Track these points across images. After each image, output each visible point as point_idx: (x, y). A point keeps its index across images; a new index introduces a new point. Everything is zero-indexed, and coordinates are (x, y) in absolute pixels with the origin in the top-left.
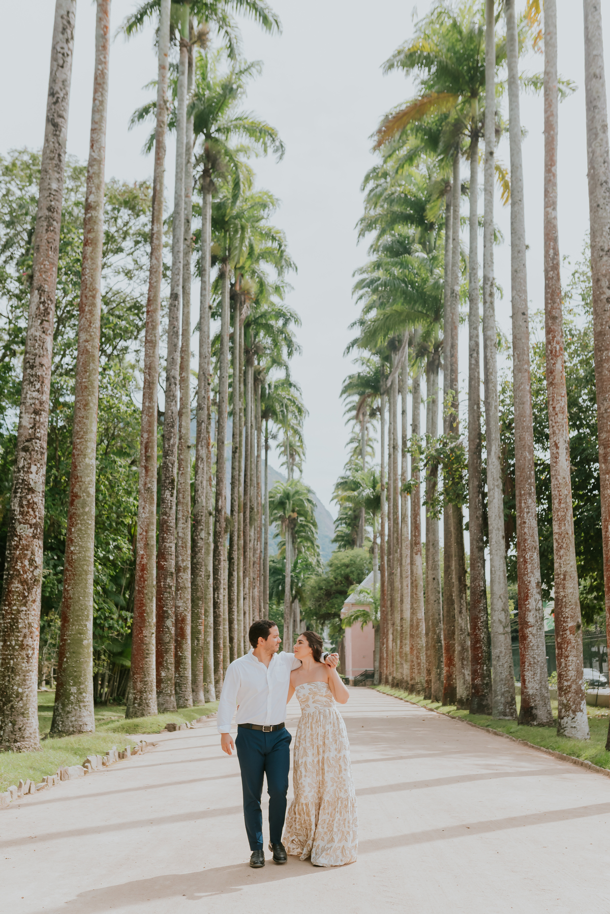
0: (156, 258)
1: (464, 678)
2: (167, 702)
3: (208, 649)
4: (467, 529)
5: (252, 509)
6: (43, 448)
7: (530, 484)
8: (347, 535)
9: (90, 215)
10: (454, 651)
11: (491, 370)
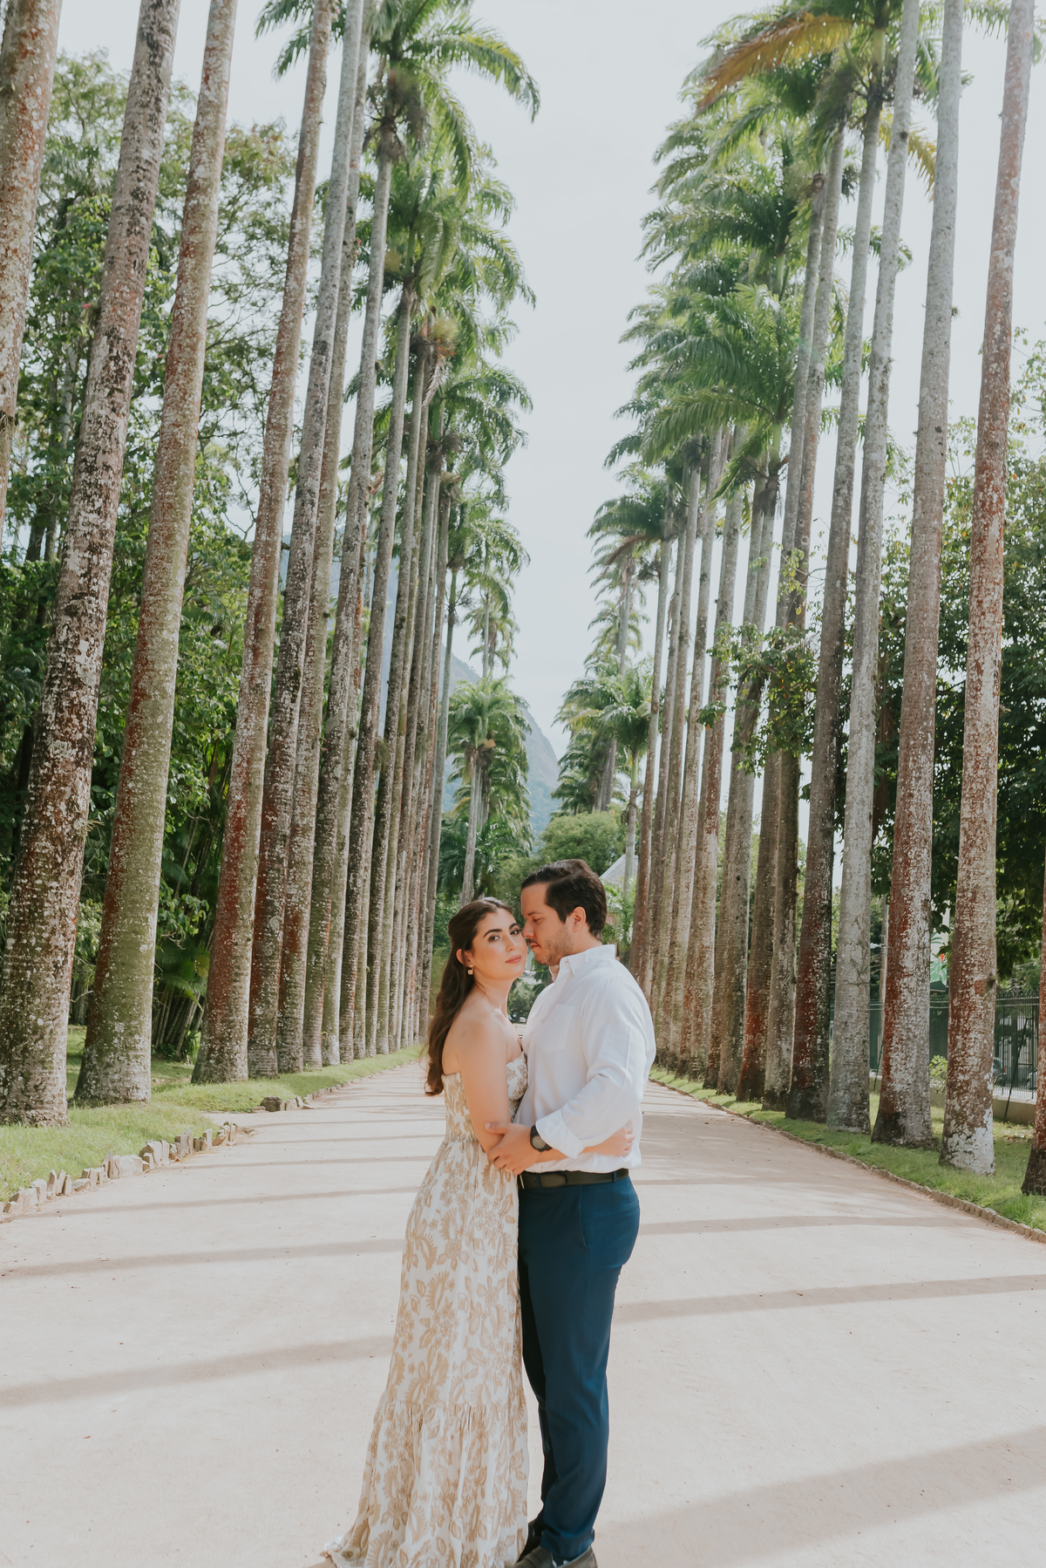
0: (296, 279)
1: (780, 1056)
2: (262, 1059)
3: (333, 973)
4: (807, 795)
5: (420, 729)
6: (101, 612)
7: (926, 730)
8: (581, 786)
9: (195, 202)
10: (765, 1007)
11: (872, 522)
